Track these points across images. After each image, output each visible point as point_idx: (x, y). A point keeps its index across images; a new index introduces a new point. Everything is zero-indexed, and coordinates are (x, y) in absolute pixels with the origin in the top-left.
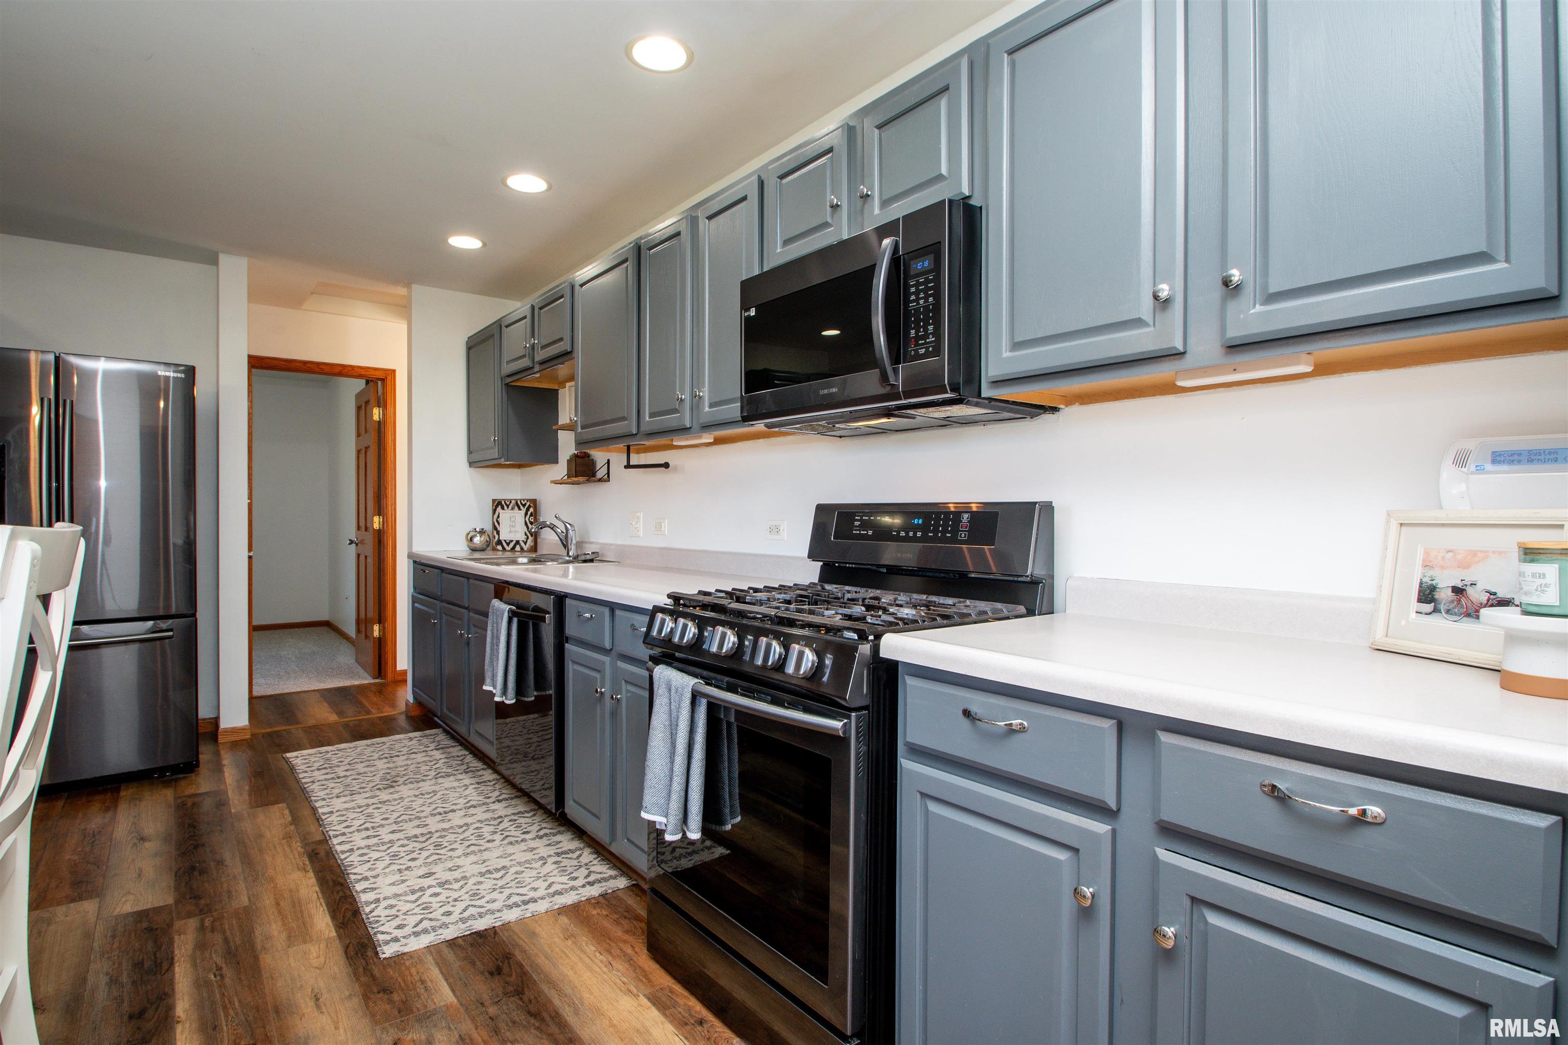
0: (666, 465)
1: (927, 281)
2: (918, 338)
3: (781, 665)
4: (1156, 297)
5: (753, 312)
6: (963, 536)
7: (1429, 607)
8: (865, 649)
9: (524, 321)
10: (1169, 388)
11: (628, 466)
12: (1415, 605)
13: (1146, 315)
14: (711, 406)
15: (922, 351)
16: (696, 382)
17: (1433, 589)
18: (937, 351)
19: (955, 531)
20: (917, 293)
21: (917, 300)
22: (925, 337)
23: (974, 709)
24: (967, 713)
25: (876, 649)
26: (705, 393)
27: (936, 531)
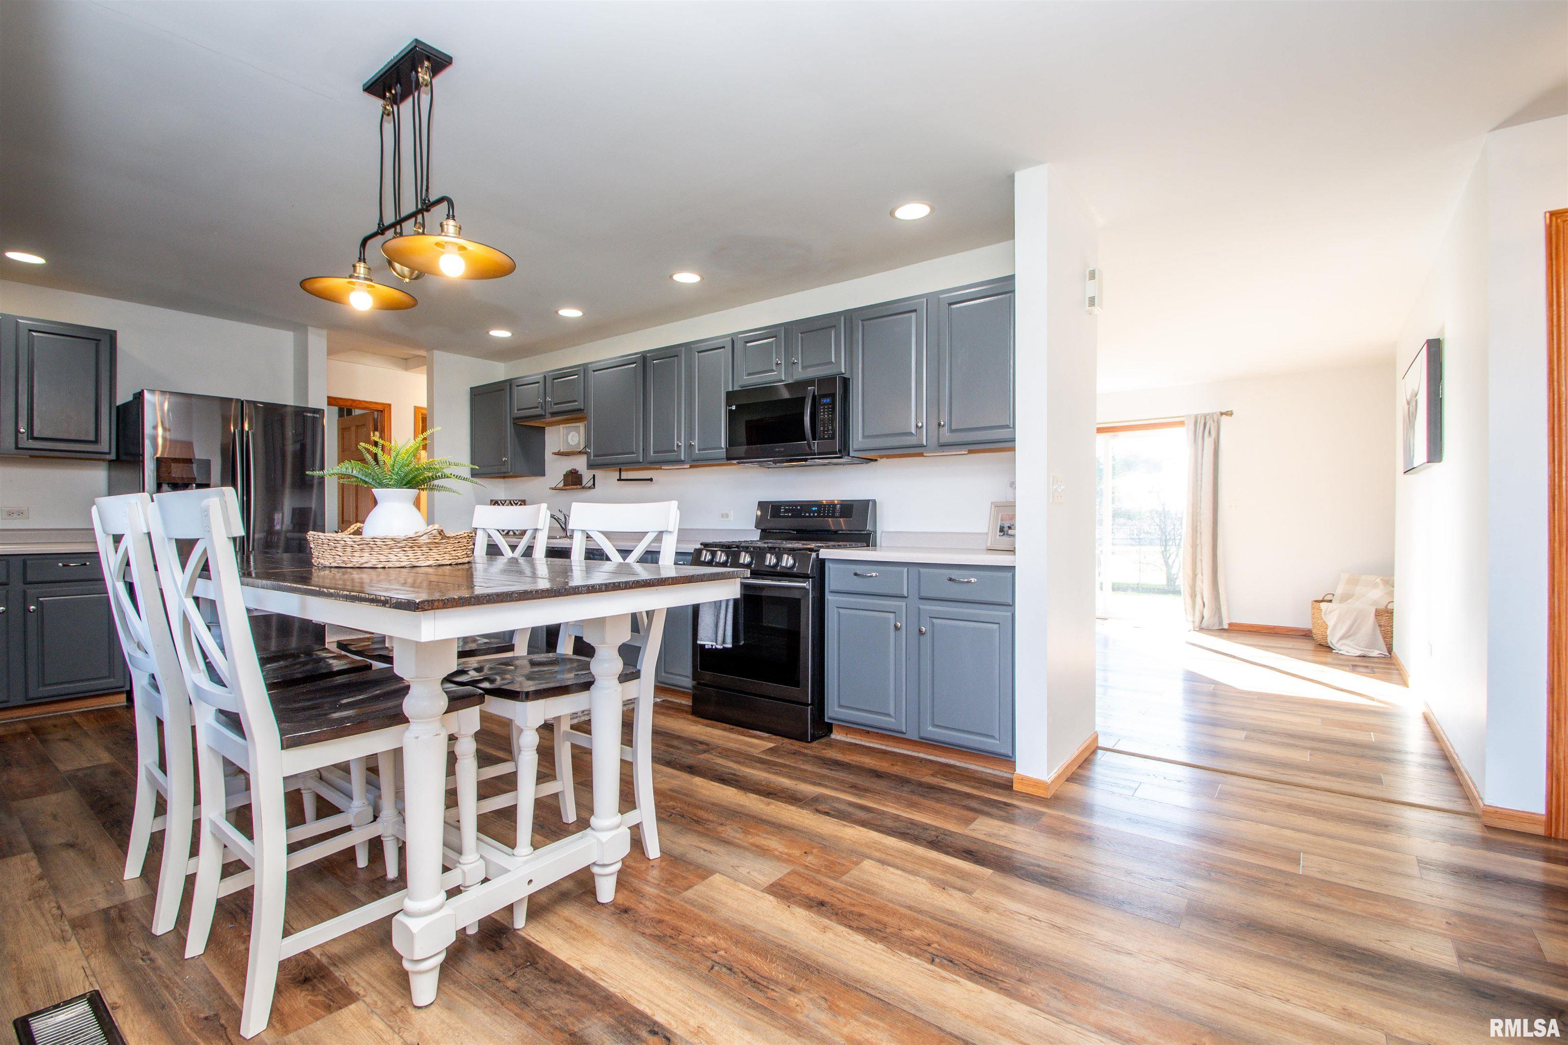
0: (651, 480)
1: (829, 408)
2: (824, 431)
3: (776, 565)
4: (917, 426)
5: (734, 408)
6: (837, 514)
7: (1002, 534)
8: (814, 555)
9: (537, 385)
10: (921, 455)
11: (620, 480)
12: (998, 533)
13: (913, 431)
14: (699, 450)
15: (826, 436)
16: (690, 435)
17: (1003, 527)
18: (833, 437)
19: (834, 512)
20: (824, 412)
21: (824, 415)
22: (828, 430)
23: (858, 572)
24: (856, 574)
25: (818, 555)
26: (695, 443)
27: (824, 513)
